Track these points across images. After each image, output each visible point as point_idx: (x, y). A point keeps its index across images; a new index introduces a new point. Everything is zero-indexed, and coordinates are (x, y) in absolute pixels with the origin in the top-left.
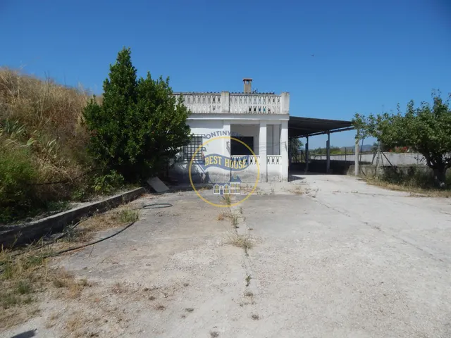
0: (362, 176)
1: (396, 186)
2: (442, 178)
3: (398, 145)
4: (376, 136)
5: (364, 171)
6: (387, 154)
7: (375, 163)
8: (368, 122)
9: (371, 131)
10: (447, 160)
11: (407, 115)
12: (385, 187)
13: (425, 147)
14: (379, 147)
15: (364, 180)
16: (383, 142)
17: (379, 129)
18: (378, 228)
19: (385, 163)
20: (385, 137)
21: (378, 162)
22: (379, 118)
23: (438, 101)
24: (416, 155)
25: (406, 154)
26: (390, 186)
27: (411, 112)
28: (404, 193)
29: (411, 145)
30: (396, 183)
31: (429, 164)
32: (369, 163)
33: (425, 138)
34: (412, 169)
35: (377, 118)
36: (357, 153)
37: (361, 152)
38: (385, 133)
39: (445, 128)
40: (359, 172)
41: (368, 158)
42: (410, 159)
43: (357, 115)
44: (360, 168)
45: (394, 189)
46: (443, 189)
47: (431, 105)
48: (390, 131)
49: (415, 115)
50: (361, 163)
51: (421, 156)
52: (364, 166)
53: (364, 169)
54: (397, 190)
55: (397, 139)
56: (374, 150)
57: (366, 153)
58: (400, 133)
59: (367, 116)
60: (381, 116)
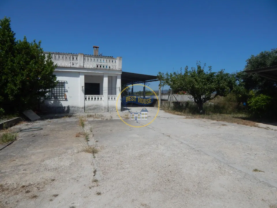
0: (163, 108)
1: (179, 113)
2: (201, 108)
3: (181, 90)
4: (170, 85)
5: (164, 105)
6: (176, 95)
7: (169, 100)
8: (166, 77)
9: (167, 82)
10: (203, 98)
11: (185, 74)
12: (174, 113)
13: (193, 92)
14: (171, 91)
15: (164, 110)
16: (173, 88)
17: (171, 81)
18: (169, 136)
19: (174, 100)
20: (174, 86)
21: (171, 99)
22: (171, 75)
23: (199, 67)
24: (189, 96)
25: (185, 95)
26: (176, 113)
27: (187, 72)
28: (183, 117)
29: (186, 90)
30: (179, 111)
31: (195, 101)
32: (166, 100)
33: (193, 87)
34: (187, 103)
35: (170, 75)
36: (160, 94)
37: (162, 94)
38: (174, 83)
39: (202, 82)
40: (161, 105)
41: (165, 97)
42: (186, 98)
43: (160, 73)
44: (161, 103)
45: (178, 115)
46: (201, 114)
47: (196, 69)
48: (177, 83)
49: (189, 74)
50: (162, 100)
51: (191, 97)
52: (163, 102)
53: (163, 103)
54: (180, 115)
55: (180, 87)
56: (169, 93)
57: (165, 94)
58: (181, 84)
59: (165, 73)
60: (172, 74)
